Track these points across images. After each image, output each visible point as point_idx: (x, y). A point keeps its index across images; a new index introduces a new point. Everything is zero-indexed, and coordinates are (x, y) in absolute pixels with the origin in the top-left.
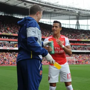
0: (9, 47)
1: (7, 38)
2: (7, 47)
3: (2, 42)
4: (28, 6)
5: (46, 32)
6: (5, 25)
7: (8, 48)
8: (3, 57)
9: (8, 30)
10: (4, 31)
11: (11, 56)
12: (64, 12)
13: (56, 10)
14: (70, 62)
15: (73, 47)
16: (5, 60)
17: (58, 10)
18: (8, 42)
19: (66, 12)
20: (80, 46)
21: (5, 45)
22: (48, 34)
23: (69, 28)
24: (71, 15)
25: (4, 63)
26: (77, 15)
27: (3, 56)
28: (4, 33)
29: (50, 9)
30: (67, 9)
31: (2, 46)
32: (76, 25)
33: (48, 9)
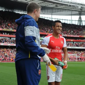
0: (10, 43)
1: (8, 34)
2: (8, 43)
3: (3, 38)
4: (29, 2)
5: (47, 28)
6: (5, 21)
7: (9, 45)
8: (4, 54)
9: (9, 26)
10: (5, 27)
11: (12, 52)
12: (66, 7)
13: (58, 5)
14: (72, 59)
15: (75, 44)
16: (6, 56)
17: (60, 6)
18: (9, 38)
19: (68, 7)
20: (82, 43)
21: (6, 41)
22: (49, 30)
23: (71, 23)
24: (73, 11)
25: (5, 59)
26: (80, 10)
27: (4, 52)
28: (5, 29)
29: (52, 4)
30: (69, 4)
31: (3, 43)
32: (78, 21)
33: (50, 5)
